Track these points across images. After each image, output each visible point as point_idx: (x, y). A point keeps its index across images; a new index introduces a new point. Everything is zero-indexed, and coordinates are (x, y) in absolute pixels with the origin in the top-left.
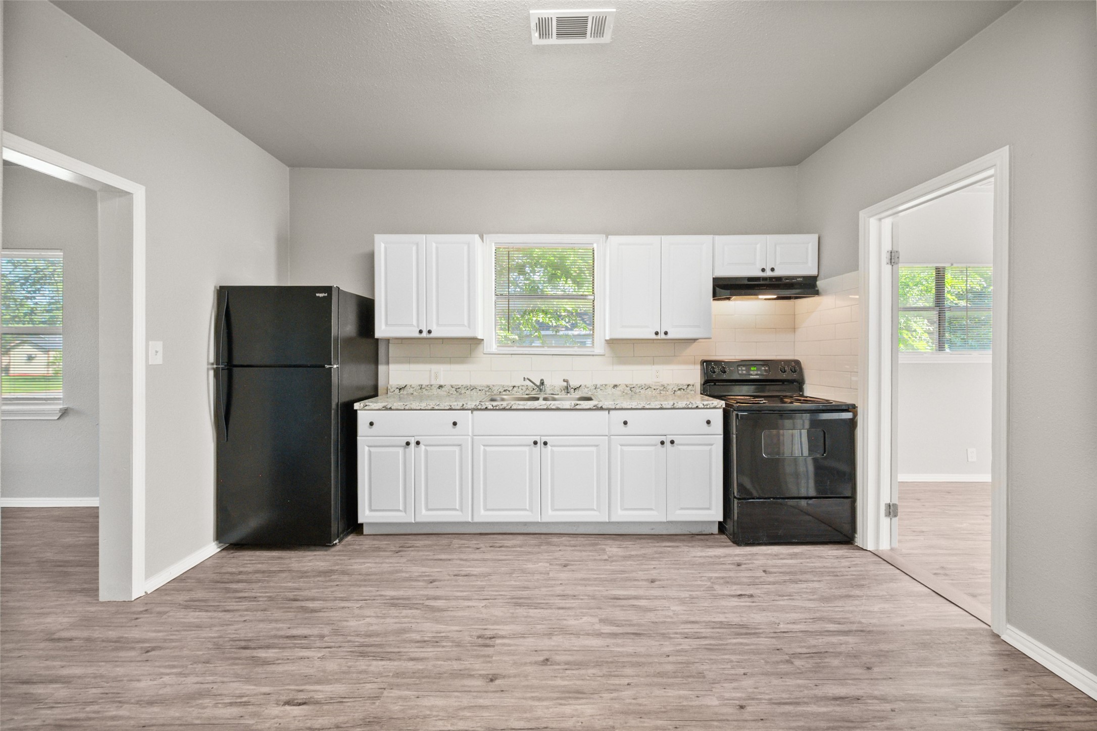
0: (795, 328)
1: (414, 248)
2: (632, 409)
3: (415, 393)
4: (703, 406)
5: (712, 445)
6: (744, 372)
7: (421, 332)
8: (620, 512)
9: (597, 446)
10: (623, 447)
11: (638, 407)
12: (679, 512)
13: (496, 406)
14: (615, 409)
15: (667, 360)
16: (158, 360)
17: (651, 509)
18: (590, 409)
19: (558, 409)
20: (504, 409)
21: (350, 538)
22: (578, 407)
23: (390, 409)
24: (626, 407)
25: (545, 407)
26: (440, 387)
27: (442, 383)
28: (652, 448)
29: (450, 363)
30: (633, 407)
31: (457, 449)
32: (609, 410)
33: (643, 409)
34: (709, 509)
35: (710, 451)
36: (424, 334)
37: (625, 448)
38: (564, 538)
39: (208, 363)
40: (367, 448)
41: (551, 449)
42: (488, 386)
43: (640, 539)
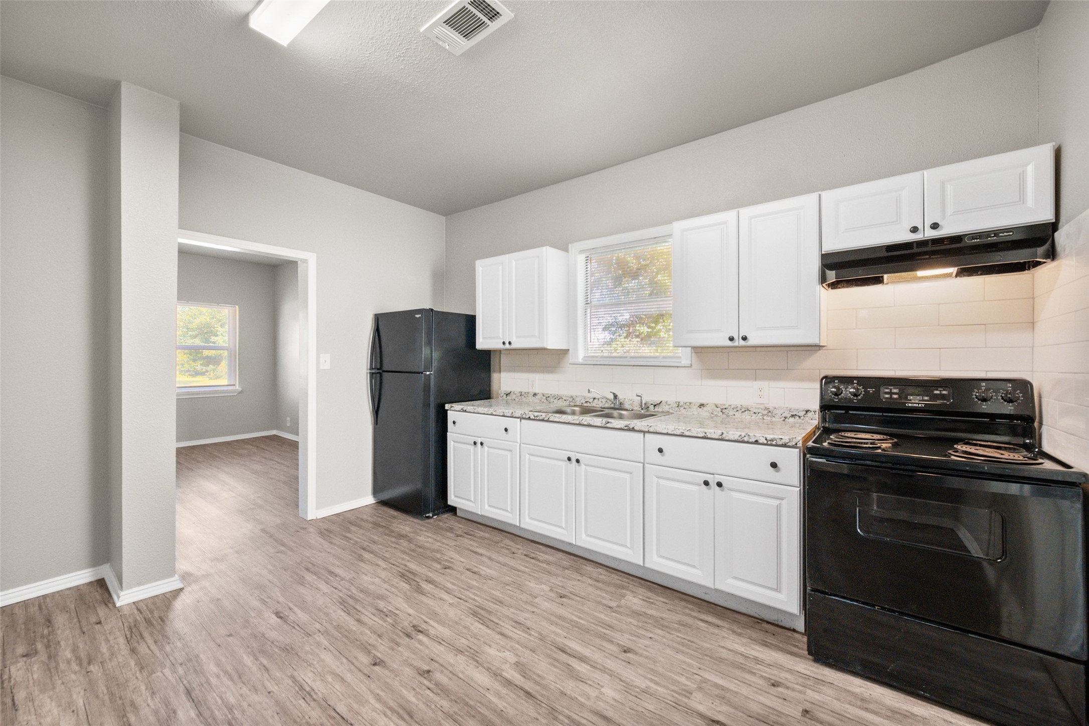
0: (1033, 323)
1: (500, 268)
2: (667, 434)
3: (517, 399)
4: (765, 442)
5: (782, 499)
6: (895, 396)
7: (504, 343)
8: (656, 558)
9: (631, 473)
10: (660, 481)
11: (675, 432)
12: (731, 581)
13: (537, 417)
14: (649, 432)
15: (776, 374)
16: (327, 366)
17: (694, 567)
18: (621, 429)
19: (589, 426)
20: (543, 420)
21: (446, 516)
22: (608, 425)
23: (465, 411)
24: (661, 431)
25: (578, 422)
26: (535, 395)
27: (537, 392)
28: (695, 488)
29: (543, 372)
30: (670, 432)
31: (509, 454)
32: (644, 432)
33: (682, 435)
34: (777, 590)
35: (778, 508)
36: (507, 346)
37: (662, 482)
38: (600, 570)
39: (367, 369)
40: (452, 443)
41: (585, 469)
42: (572, 397)
43: (682, 600)
